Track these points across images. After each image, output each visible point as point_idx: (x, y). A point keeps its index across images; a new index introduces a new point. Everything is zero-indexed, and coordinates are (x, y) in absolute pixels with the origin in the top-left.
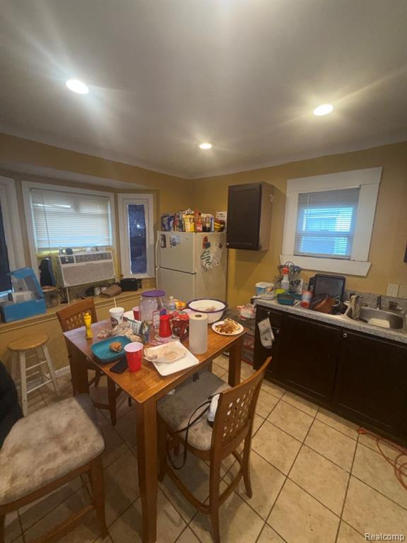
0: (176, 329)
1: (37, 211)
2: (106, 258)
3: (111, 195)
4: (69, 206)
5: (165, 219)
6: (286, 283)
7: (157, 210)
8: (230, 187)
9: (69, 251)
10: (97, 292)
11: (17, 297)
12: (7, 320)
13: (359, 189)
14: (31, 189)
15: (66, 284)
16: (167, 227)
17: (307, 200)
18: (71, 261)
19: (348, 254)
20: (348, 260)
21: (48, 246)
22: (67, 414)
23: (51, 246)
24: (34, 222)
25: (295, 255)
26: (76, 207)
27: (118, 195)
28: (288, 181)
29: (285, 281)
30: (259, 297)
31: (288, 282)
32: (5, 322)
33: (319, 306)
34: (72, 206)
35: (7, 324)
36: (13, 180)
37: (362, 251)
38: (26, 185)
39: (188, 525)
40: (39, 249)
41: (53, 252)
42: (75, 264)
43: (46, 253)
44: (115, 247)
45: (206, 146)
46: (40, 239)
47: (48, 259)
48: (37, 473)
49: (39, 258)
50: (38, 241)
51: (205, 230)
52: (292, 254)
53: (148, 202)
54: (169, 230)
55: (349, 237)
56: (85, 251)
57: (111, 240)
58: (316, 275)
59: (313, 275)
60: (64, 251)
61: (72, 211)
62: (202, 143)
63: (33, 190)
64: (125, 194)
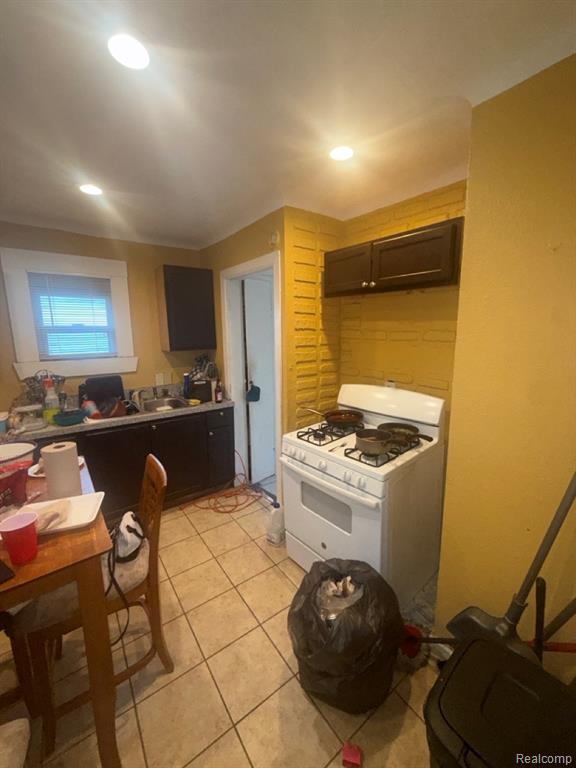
6: (55, 399)
13: (109, 279)
20: (116, 357)
25: (41, 361)
29: (51, 396)
31: (57, 397)
37: (126, 346)
52: (38, 359)
55: (110, 332)
58: (87, 382)
59: (83, 381)
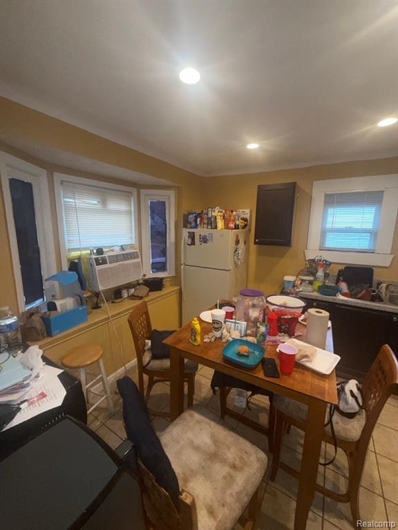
0: (283, 327)
1: (68, 207)
2: (135, 258)
3: (134, 191)
4: (96, 202)
5: (191, 216)
6: (321, 276)
7: (178, 206)
8: (259, 186)
9: (100, 251)
10: (125, 294)
11: (61, 305)
12: (54, 333)
13: (383, 192)
14: (62, 182)
15: (101, 288)
16: (193, 224)
17: (333, 200)
18: (104, 262)
19: (373, 248)
20: (373, 253)
21: (79, 247)
22: (201, 429)
23: (82, 246)
24: (64, 220)
25: (320, 250)
26: (104, 202)
27: (141, 190)
28: (315, 183)
29: (320, 273)
30: (301, 289)
31: (323, 275)
32: (51, 336)
33: (360, 295)
34: (98, 202)
35: (53, 338)
36: (45, 171)
38: (58, 177)
39: (323, 518)
40: (69, 249)
41: (84, 252)
42: (108, 266)
43: (75, 254)
44: (137, 246)
45: (253, 146)
46: (71, 238)
47: (76, 261)
48: (229, 499)
49: (69, 260)
50: (69, 241)
51: (237, 227)
52: (318, 249)
53: (169, 198)
54: (196, 227)
55: (373, 233)
56: (113, 250)
57: (133, 238)
58: (345, 268)
59: (343, 267)
60: (95, 251)
61: (99, 206)
62: (250, 143)
63: (65, 183)
64: (147, 190)
